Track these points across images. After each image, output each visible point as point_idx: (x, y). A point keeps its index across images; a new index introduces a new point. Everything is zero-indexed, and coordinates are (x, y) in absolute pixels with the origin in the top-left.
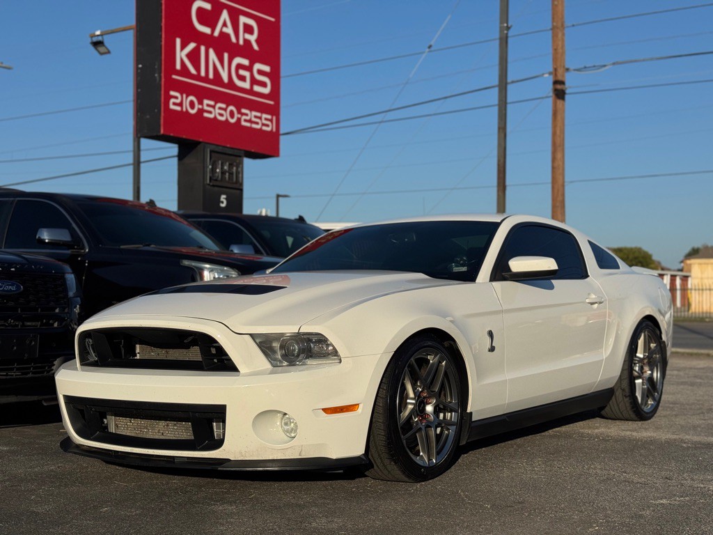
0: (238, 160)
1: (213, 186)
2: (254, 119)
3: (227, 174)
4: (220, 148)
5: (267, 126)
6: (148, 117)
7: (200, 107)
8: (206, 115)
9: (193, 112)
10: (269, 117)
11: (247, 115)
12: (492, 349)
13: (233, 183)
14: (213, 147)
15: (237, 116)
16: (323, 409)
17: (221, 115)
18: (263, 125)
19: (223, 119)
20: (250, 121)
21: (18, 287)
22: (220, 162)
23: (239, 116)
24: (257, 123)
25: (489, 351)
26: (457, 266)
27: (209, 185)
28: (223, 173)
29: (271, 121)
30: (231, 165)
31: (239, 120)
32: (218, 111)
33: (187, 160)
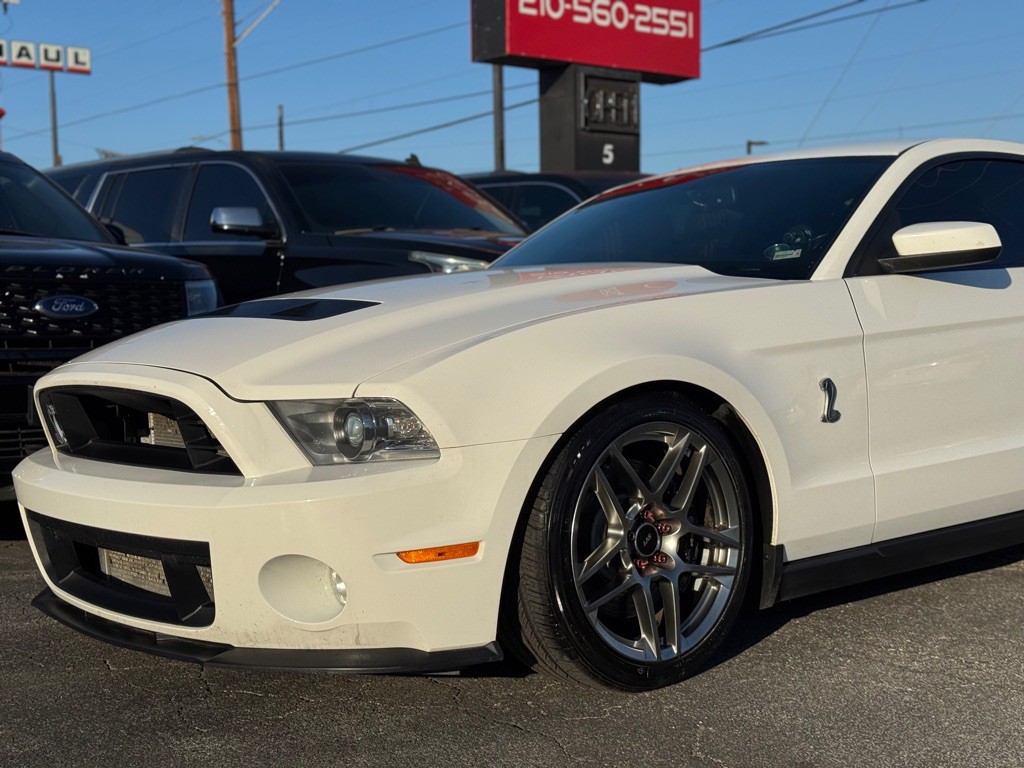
0: (630, 87)
1: (592, 131)
2: (656, 20)
3: (613, 112)
4: (602, 70)
5: (679, 29)
6: (488, 29)
7: (568, 6)
8: (577, 19)
9: (556, 15)
10: (682, 14)
11: (644, 14)
12: (832, 416)
13: (623, 125)
14: (590, 70)
15: (627, 16)
16: (398, 554)
17: (602, 17)
18: (673, 28)
19: (604, 23)
20: (650, 24)
21: (89, 306)
22: (601, 93)
23: (632, 16)
24: (662, 26)
25: (824, 420)
26: (783, 249)
27: (584, 130)
28: (607, 109)
29: (685, 20)
30: (619, 97)
31: (631, 23)
32: (596, 11)
33: (551, 94)
